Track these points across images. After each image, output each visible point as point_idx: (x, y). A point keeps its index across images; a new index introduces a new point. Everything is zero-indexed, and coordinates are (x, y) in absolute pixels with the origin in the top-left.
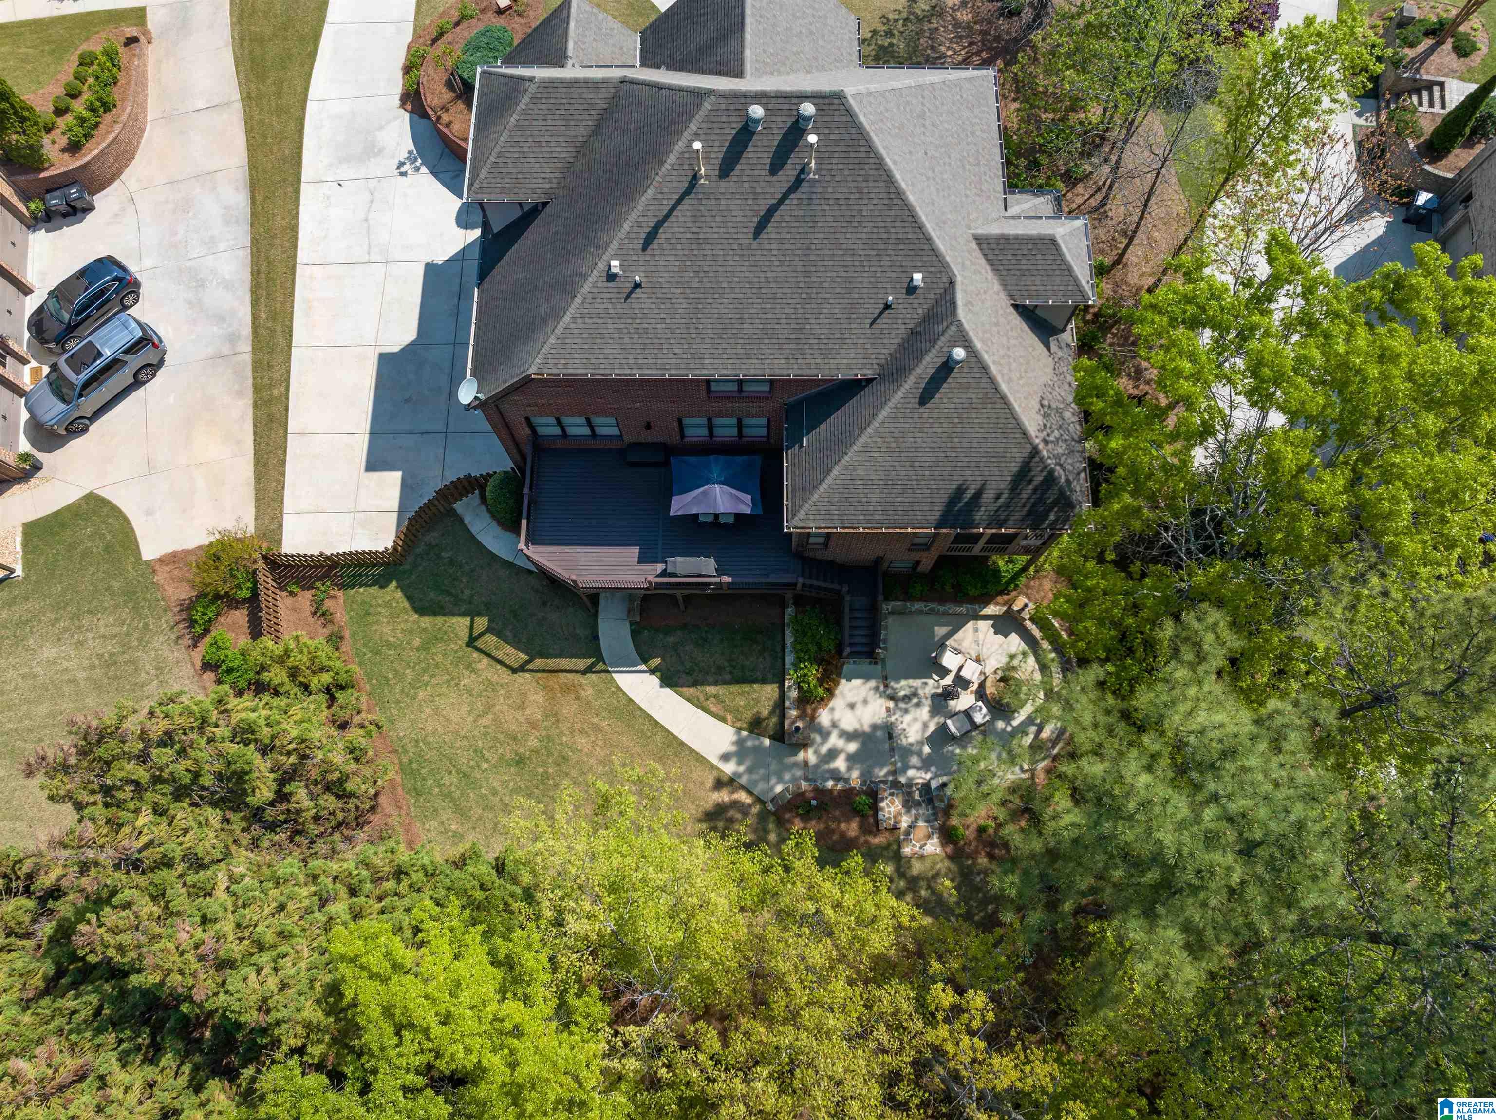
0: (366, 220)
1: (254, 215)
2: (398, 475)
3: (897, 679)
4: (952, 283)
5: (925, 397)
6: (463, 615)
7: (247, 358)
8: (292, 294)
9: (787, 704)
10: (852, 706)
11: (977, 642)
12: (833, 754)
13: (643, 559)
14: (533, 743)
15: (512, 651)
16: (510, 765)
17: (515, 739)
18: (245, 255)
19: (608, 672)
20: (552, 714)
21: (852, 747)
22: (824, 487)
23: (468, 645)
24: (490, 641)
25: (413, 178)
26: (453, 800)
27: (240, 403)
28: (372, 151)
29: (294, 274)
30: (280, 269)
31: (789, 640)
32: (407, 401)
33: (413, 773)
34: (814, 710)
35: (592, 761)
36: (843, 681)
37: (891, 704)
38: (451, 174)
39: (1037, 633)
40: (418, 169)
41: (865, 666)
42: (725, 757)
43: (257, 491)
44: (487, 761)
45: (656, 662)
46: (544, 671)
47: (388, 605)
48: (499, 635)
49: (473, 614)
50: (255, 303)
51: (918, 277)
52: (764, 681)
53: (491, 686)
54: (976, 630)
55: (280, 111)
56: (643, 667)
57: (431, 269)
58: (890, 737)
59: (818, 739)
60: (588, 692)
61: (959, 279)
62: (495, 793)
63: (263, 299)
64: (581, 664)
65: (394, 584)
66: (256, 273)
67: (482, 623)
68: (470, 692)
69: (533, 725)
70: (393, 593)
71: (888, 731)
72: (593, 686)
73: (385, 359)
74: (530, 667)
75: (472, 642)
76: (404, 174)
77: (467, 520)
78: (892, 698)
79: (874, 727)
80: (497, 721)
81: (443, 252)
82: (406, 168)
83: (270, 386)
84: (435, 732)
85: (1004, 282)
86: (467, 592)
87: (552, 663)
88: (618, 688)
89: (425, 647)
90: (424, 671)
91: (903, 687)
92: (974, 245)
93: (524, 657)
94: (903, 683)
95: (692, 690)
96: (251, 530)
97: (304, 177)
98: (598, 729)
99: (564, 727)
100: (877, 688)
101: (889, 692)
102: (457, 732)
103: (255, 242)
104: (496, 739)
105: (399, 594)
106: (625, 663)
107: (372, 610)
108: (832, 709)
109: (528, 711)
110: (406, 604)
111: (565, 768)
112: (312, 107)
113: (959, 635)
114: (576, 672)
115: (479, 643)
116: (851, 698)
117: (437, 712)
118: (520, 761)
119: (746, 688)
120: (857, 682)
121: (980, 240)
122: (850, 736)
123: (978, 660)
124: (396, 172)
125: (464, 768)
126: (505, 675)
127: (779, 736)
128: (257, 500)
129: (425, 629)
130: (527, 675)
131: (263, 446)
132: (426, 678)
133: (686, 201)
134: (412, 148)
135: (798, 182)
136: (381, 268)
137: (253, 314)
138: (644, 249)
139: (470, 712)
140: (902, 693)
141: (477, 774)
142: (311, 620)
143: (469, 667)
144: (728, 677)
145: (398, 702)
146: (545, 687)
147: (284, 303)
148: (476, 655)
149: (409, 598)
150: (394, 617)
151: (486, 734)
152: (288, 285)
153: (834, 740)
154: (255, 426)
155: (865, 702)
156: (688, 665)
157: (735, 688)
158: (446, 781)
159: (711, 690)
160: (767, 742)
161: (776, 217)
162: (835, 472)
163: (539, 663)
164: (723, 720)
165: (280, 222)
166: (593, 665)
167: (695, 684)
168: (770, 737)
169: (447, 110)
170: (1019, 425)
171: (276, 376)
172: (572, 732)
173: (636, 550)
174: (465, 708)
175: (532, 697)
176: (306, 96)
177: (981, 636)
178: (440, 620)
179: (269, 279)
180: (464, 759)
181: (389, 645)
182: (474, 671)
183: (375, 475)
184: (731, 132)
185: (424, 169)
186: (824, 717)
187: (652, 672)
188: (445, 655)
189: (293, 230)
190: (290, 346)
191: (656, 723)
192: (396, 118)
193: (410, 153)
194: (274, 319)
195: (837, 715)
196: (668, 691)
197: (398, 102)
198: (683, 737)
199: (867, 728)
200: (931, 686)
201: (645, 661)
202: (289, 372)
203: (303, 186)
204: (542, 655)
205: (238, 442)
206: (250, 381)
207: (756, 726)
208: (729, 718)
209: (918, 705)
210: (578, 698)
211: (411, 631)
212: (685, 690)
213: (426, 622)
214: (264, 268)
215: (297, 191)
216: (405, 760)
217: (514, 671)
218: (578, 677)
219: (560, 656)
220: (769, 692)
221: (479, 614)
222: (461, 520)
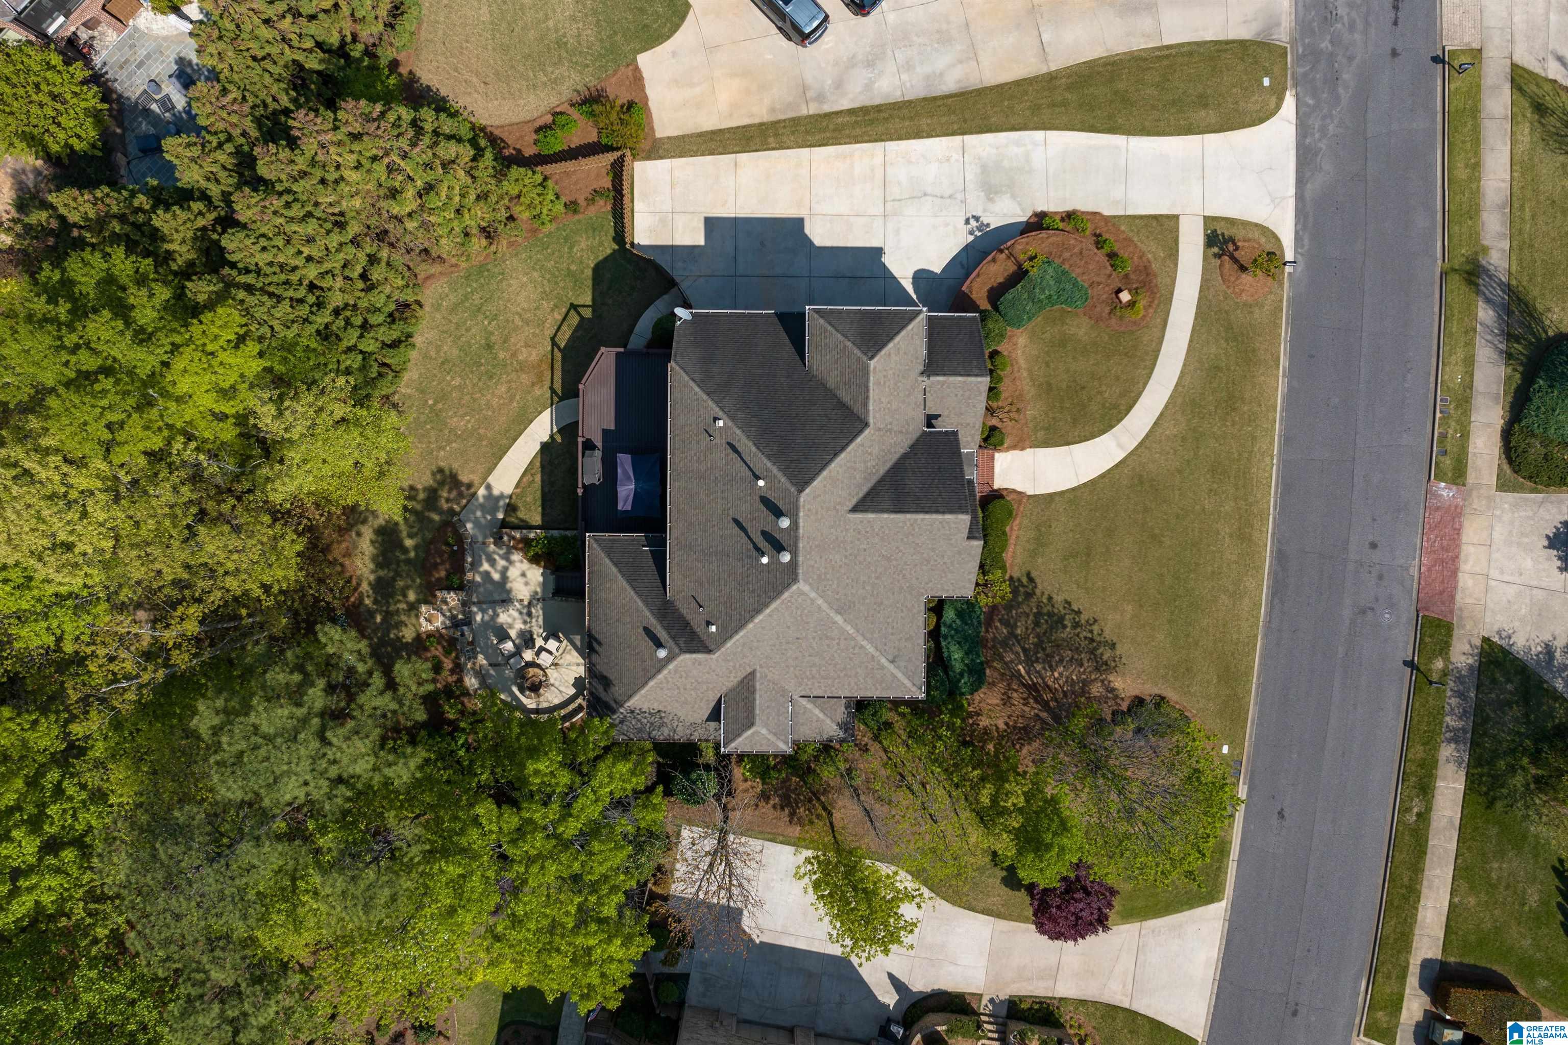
0: (925, 195)
1: (935, 99)
2: (702, 242)
3: (543, 609)
4: (709, 651)
5: (647, 630)
6: (594, 300)
7: (804, 112)
8: (857, 142)
9: (524, 531)
10: (523, 575)
11: (569, 665)
12: (492, 562)
13: (605, 431)
14: (502, 355)
15: (567, 336)
16: (487, 339)
17: (505, 342)
18: (897, 96)
19: (552, 405)
20: (522, 368)
21: (496, 576)
22: (607, 561)
23: (572, 304)
24: (574, 320)
25: (963, 229)
26: (462, 302)
27: (764, 111)
28: (991, 191)
29: (876, 141)
30: (881, 129)
31: (569, 533)
32: (762, 243)
33: (480, 273)
34: (521, 549)
35: (489, 397)
36: (541, 570)
37: (526, 603)
38: (965, 262)
39: (571, 707)
40: (971, 233)
41: (551, 587)
42: (489, 487)
43: (691, 136)
44: (490, 323)
45: (559, 439)
46: (552, 359)
47: (601, 244)
48: (579, 326)
49: (594, 306)
50: (851, 112)
51: (713, 629)
52: (543, 515)
53: (541, 324)
54: (578, 665)
55: (1036, 109)
56: (555, 430)
57: (878, 252)
58: (503, 601)
59: (501, 552)
60: (538, 392)
61: (713, 657)
62: (468, 330)
63: (854, 118)
64: (558, 386)
65: (617, 247)
66: (878, 108)
67: (587, 313)
68: (537, 308)
69: (514, 355)
70: (609, 247)
71: (506, 600)
72: (542, 395)
73: (798, 223)
74: (556, 350)
75: (574, 307)
76: (967, 222)
77: (666, 297)
78: (530, 603)
79: (509, 592)
80: (516, 328)
81: (891, 261)
82: (973, 223)
83: (776, 135)
84: (510, 285)
85: (732, 690)
86: (610, 301)
87: (558, 365)
88: (540, 413)
89: (570, 273)
90: (553, 275)
91: (538, 611)
92: (749, 670)
93: (562, 345)
94: (541, 612)
95: (538, 464)
96: (658, 135)
97: (968, 138)
98: (512, 398)
99: (513, 375)
100: (536, 593)
101: (535, 602)
102: (509, 301)
103: (908, 104)
104: (505, 328)
105: (609, 251)
106: (557, 418)
107: (597, 233)
108: (522, 562)
109: (524, 349)
110: (601, 258)
111: (484, 378)
112: (1039, 135)
113: (575, 654)
114: (552, 382)
115: (572, 312)
116: (529, 574)
117: (523, 286)
118: (489, 347)
119: (539, 503)
120: (541, 579)
121: (753, 674)
122: (504, 572)
123: (555, 665)
124: (969, 215)
125: (484, 308)
126: (549, 332)
127: (504, 524)
128: (683, 136)
129: (582, 272)
130: (549, 348)
131: (727, 135)
132: (548, 276)
133: (750, 473)
134: (992, 227)
135: (758, 549)
136: (879, 210)
137: (841, 112)
138: (729, 444)
139: (523, 309)
140: (533, 611)
141: (481, 317)
142: (590, 190)
143: (556, 306)
144: (547, 490)
145: (530, 258)
146: (541, 361)
147: (849, 137)
148: (564, 310)
149: (606, 259)
150: (591, 249)
151: (507, 321)
152: (866, 138)
153: (502, 563)
154: (744, 127)
155: (527, 584)
156: (556, 462)
157: (539, 494)
158: (476, 296)
159: (538, 478)
160: (500, 516)
161: (743, 534)
162: (614, 569)
163: (558, 355)
164: (517, 486)
165: (924, 122)
166: (557, 395)
167: (543, 467)
168: (504, 519)
169: (1008, 257)
170: (635, 692)
171: (785, 139)
172: (509, 382)
173: (613, 428)
174: (525, 305)
175: (534, 353)
176: (1050, 129)
177: (574, 668)
178: (589, 283)
179: (872, 122)
180: (490, 308)
181: (571, 248)
182: (553, 310)
183: (701, 226)
184: (780, 504)
185: (971, 238)
186: (516, 557)
187: (552, 436)
188: (563, 288)
189: (918, 135)
190: (810, 146)
191: (515, 440)
192: (1023, 210)
193: (988, 225)
194: (834, 130)
195: (518, 565)
196: (538, 447)
197: (1039, 210)
198: (505, 459)
199: (509, 585)
200: (538, 631)
201: (559, 431)
202: (788, 148)
203: (958, 138)
204: (563, 358)
205: (731, 115)
206: (783, 117)
207: (511, 508)
208: (518, 490)
209: (525, 622)
210: (533, 384)
211: (581, 262)
212: (539, 459)
213: (589, 273)
214: (883, 115)
215: (954, 134)
216: (489, 266)
217: (553, 339)
218: (548, 384)
219: (564, 371)
220: (536, 518)
221: (594, 312)
222: (665, 293)
